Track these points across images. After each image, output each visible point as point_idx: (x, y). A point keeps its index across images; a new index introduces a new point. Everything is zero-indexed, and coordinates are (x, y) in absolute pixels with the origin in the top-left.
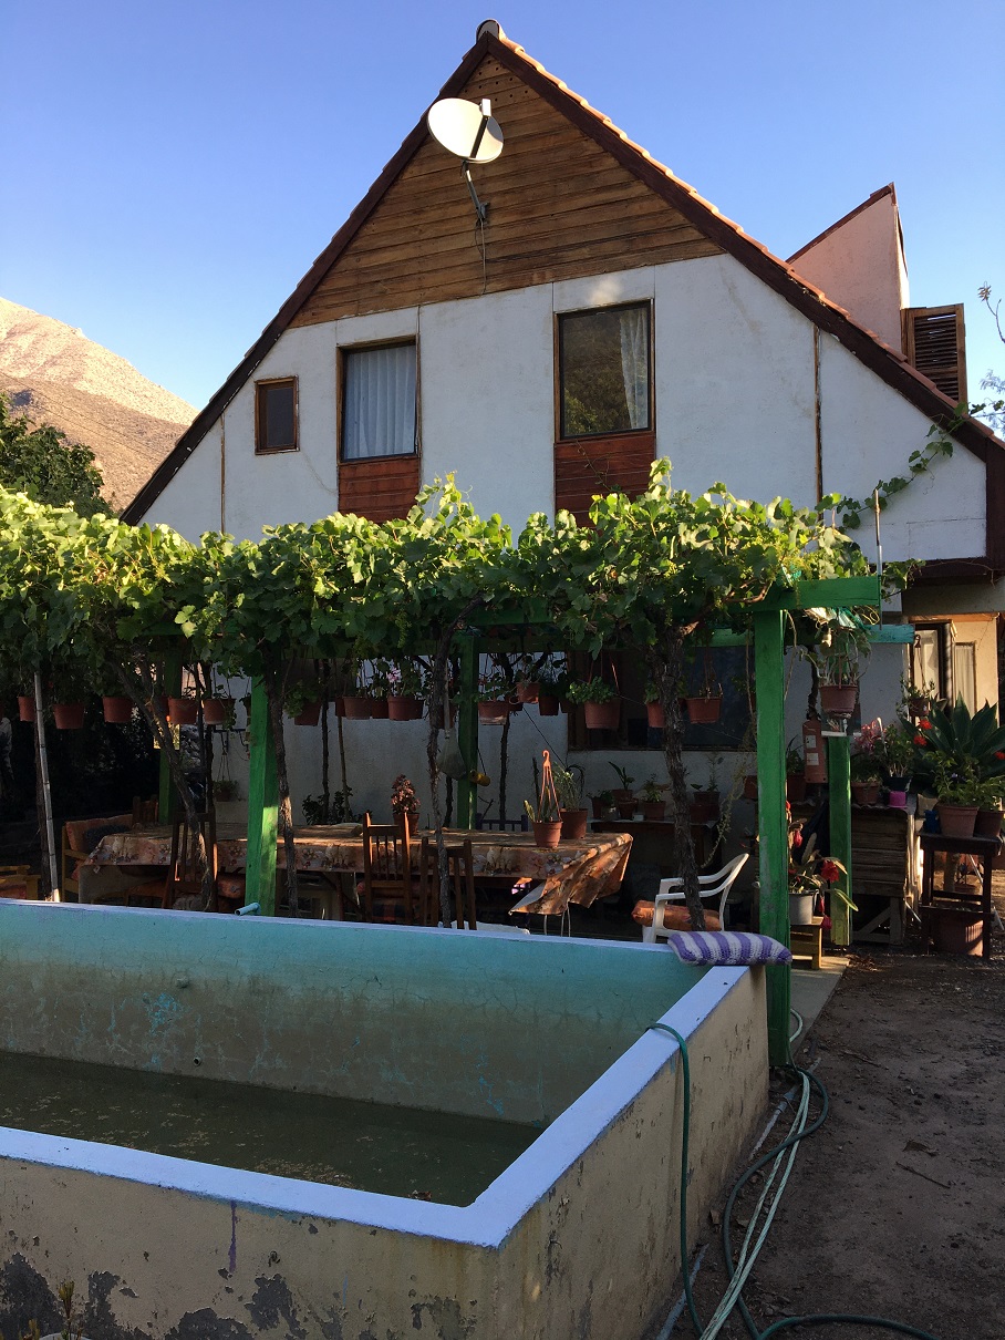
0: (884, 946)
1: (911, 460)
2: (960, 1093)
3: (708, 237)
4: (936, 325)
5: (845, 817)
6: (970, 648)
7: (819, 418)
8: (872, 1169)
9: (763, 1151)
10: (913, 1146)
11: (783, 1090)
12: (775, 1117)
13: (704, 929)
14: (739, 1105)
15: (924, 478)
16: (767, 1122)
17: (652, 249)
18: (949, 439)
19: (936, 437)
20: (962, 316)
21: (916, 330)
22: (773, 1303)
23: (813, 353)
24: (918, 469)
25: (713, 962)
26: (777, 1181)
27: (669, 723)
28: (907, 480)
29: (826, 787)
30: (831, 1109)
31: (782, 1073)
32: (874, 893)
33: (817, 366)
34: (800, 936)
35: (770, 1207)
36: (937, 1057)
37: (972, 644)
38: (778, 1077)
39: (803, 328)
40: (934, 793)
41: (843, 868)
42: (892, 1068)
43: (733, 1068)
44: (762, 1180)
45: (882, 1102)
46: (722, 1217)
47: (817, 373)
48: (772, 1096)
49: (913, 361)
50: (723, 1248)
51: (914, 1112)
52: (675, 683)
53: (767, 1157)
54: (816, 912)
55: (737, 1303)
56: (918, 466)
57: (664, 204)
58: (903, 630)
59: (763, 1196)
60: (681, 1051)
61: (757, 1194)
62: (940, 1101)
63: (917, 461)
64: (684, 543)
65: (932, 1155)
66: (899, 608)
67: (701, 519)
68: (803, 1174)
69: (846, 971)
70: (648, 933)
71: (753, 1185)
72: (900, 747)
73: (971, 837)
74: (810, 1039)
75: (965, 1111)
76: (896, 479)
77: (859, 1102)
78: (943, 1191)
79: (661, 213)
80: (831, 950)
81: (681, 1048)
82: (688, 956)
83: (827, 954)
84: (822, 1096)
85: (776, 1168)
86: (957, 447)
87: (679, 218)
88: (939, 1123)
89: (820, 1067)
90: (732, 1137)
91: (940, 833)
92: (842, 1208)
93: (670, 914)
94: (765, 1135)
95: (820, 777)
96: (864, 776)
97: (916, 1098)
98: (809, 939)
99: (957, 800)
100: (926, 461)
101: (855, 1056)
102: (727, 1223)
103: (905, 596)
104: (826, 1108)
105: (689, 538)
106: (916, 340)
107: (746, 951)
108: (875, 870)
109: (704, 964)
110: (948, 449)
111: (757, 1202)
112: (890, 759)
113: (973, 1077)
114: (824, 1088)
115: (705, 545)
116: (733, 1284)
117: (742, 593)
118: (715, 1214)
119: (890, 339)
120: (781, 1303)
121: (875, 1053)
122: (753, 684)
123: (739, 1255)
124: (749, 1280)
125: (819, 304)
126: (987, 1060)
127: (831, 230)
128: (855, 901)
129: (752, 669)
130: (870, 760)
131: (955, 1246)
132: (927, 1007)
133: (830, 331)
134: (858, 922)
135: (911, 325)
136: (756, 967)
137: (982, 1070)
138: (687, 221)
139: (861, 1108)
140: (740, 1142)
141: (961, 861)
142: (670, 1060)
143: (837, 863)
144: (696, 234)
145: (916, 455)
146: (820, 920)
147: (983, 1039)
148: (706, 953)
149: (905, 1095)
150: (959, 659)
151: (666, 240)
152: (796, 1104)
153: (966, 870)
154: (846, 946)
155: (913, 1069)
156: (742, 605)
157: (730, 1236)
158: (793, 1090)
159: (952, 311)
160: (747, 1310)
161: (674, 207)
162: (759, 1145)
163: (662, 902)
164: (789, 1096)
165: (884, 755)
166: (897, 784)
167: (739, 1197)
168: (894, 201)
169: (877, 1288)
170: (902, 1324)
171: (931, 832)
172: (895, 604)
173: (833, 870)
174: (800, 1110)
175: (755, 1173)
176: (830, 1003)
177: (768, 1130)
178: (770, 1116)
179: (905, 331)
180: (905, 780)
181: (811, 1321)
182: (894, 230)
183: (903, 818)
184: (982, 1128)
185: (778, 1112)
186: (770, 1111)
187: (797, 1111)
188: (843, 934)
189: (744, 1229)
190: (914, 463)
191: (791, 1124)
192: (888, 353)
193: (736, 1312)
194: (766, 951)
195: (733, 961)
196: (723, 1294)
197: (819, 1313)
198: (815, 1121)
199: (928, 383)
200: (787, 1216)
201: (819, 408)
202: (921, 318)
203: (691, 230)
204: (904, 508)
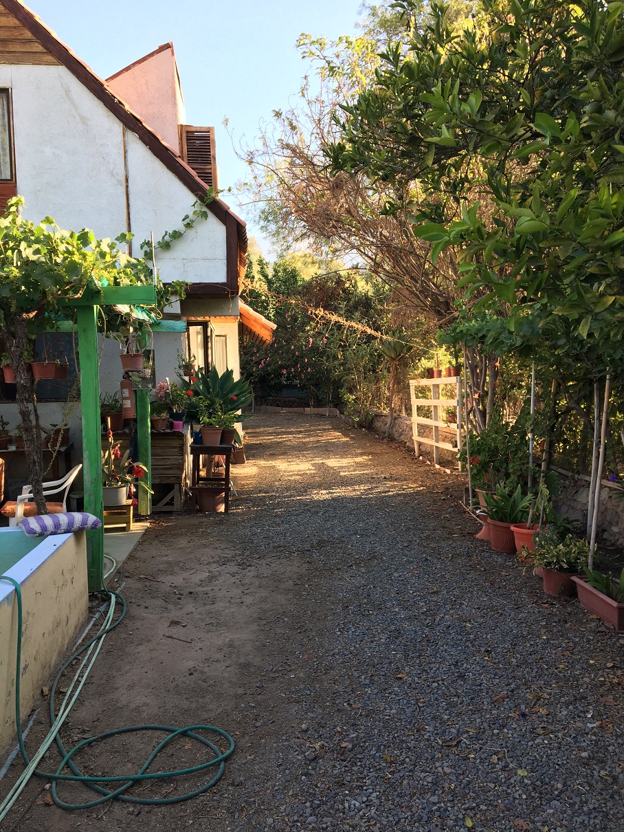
0: (171, 513)
1: (184, 220)
2: (203, 589)
3: (50, 52)
4: (199, 138)
5: (147, 438)
6: (224, 338)
7: (127, 187)
8: (149, 641)
9: (81, 645)
10: (174, 623)
11: (99, 605)
12: (92, 623)
13: (46, 513)
14: (65, 619)
15: (191, 232)
16: (86, 627)
17: (8, 52)
18: (205, 209)
19: (197, 208)
20: (213, 134)
21: (187, 139)
22: (78, 734)
23: (122, 142)
24: (188, 226)
25: (49, 533)
26: (89, 660)
27: (18, 379)
28: (182, 232)
29: (135, 420)
30: (128, 611)
31: (98, 595)
32: (166, 482)
33: (125, 152)
34: (117, 512)
35: (83, 677)
36: (193, 571)
37: (225, 336)
38: (97, 598)
39: (117, 126)
40: (199, 422)
41: (145, 469)
42: (167, 581)
43: (60, 597)
44: (78, 661)
45: (159, 602)
46: (50, 690)
47: (125, 157)
48: (91, 610)
49: (186, 159)
50: (49, 709)
51: (176, 604)
52: (21, 353)
53: (85, 647)
54: (129, 497)
55: (55, 739)
56: (189, 224)
57: (17, 22)
58: (181, 324)
59: (79, 671)
60: (17, 592)
61: (74, 671)
62: (192, 595)
63: (187, 221)
64: (24, 256)
65: (184, 626)
66: (178, 311)
67: (37, 241)
68: (107, 652)
69: (147, 530)
70: (12, 521)
71: (72, 667)
72: (179, 395)
73: (219, 445)
74: (119, 573)
75: (205, 598)
76: (175, 231)
77: (145, 605)
78: (188, 645)
79: (15, 28)
80: (138, 518)
81: (16, 589)
82: (31, 532)
83: (136, 521)
84: (122, 605)
85: (89, 653)
86: (210, 214)
87: (28, 34)
88: (190, 607)
89: (124, 588)
90: (60, 639)
91: (202, 443)
92: (128, 667)
93: (28, 507)
94: (84, 635)
95: (132, 415)
96: (159, 413)
97: (178, 596)
98: (124, 513)
99: (211, 424)
100: (193, 221)
101: (146, 578)
102: (53, 693)
103: (183, 304)
104: (124, 612)
105: (28, 252)
106: (187, 146)
107: (71, 524)
108: (165, 469)
109: (43, 535)
110: (205, 215)
111: (75, 675)
112: (174, 402)
113: (212, 578)
114: (124, 601)
115: (39, 258)
116: (53, 728)
117: (66, 292)
118: (46, 689)
119: (171, 142)
120: (84, 732)
121: (158, 575)
122: (77, 353)
123: (59, 710)
124: (65, 724)
125: (125, 112)
126: (220, 568)
127: (134, 64)
128: (153, 489)
129: (77, 345)
130: (163, 404)
131: (191, 674)
132: (191, 544)
133: (133, 130)
134: (155, 501)
135: (184, 135)
136: (78, 533)
137: (217, 573)
138: (34, 38)
139: (146, 608)
140: (67, 641)
141: (216, 460)
142: (7, 598)
143: (141, 466)
144: (40, 48)
145: (187, 217)
146: (130, 502)
147: (220, 557)
148: (44, 528)
149: (173, 595)
150: (216, 344)
151: (18, 48)
152: (106, 613)
153: (218, 465)
154: (148, 516)
155: (178, 580)
156: (67, 300)
157: (55, 700)
158: (106, 604)
159: (208, 130)
160: (60, 742)
161: (24, 26)
162: (80, 641)
163: (22, 500)
164: (102, 609)
165: (170, 400)
166: (177, 417)
167: (63, 675)
168: (173, 54)
169: (144, 708)
170: (156, 725)
171: (197, 444)
172: (176, 308)
173: (140, 471)
174: (108, 615)
175: (75, 658)
176: (135, 550)
177: (86, 631)
178: (88, 623)
179: (181, 139)
180: (182, 415)
181: (101, 738)
182: (173, 73)
183: (181, 437)
184: (213, 606)
185: (94, 619)
186: (89, 619)
187: (106, 617)
188: (146, 508)
189: (64, 694)
190: (186, 222)
191: (102, 625)
192: (169, 150)
193: (54, 744)
194: (84, 522)
195: (63, 531)
196: (45, 737)
197: (108, 732)
198: (117, 620)
199: (193, 173)
200: (93, 680)
201: (127, 180)
202: (189, 132)
203: (36, 44)
204: (181, 250)
